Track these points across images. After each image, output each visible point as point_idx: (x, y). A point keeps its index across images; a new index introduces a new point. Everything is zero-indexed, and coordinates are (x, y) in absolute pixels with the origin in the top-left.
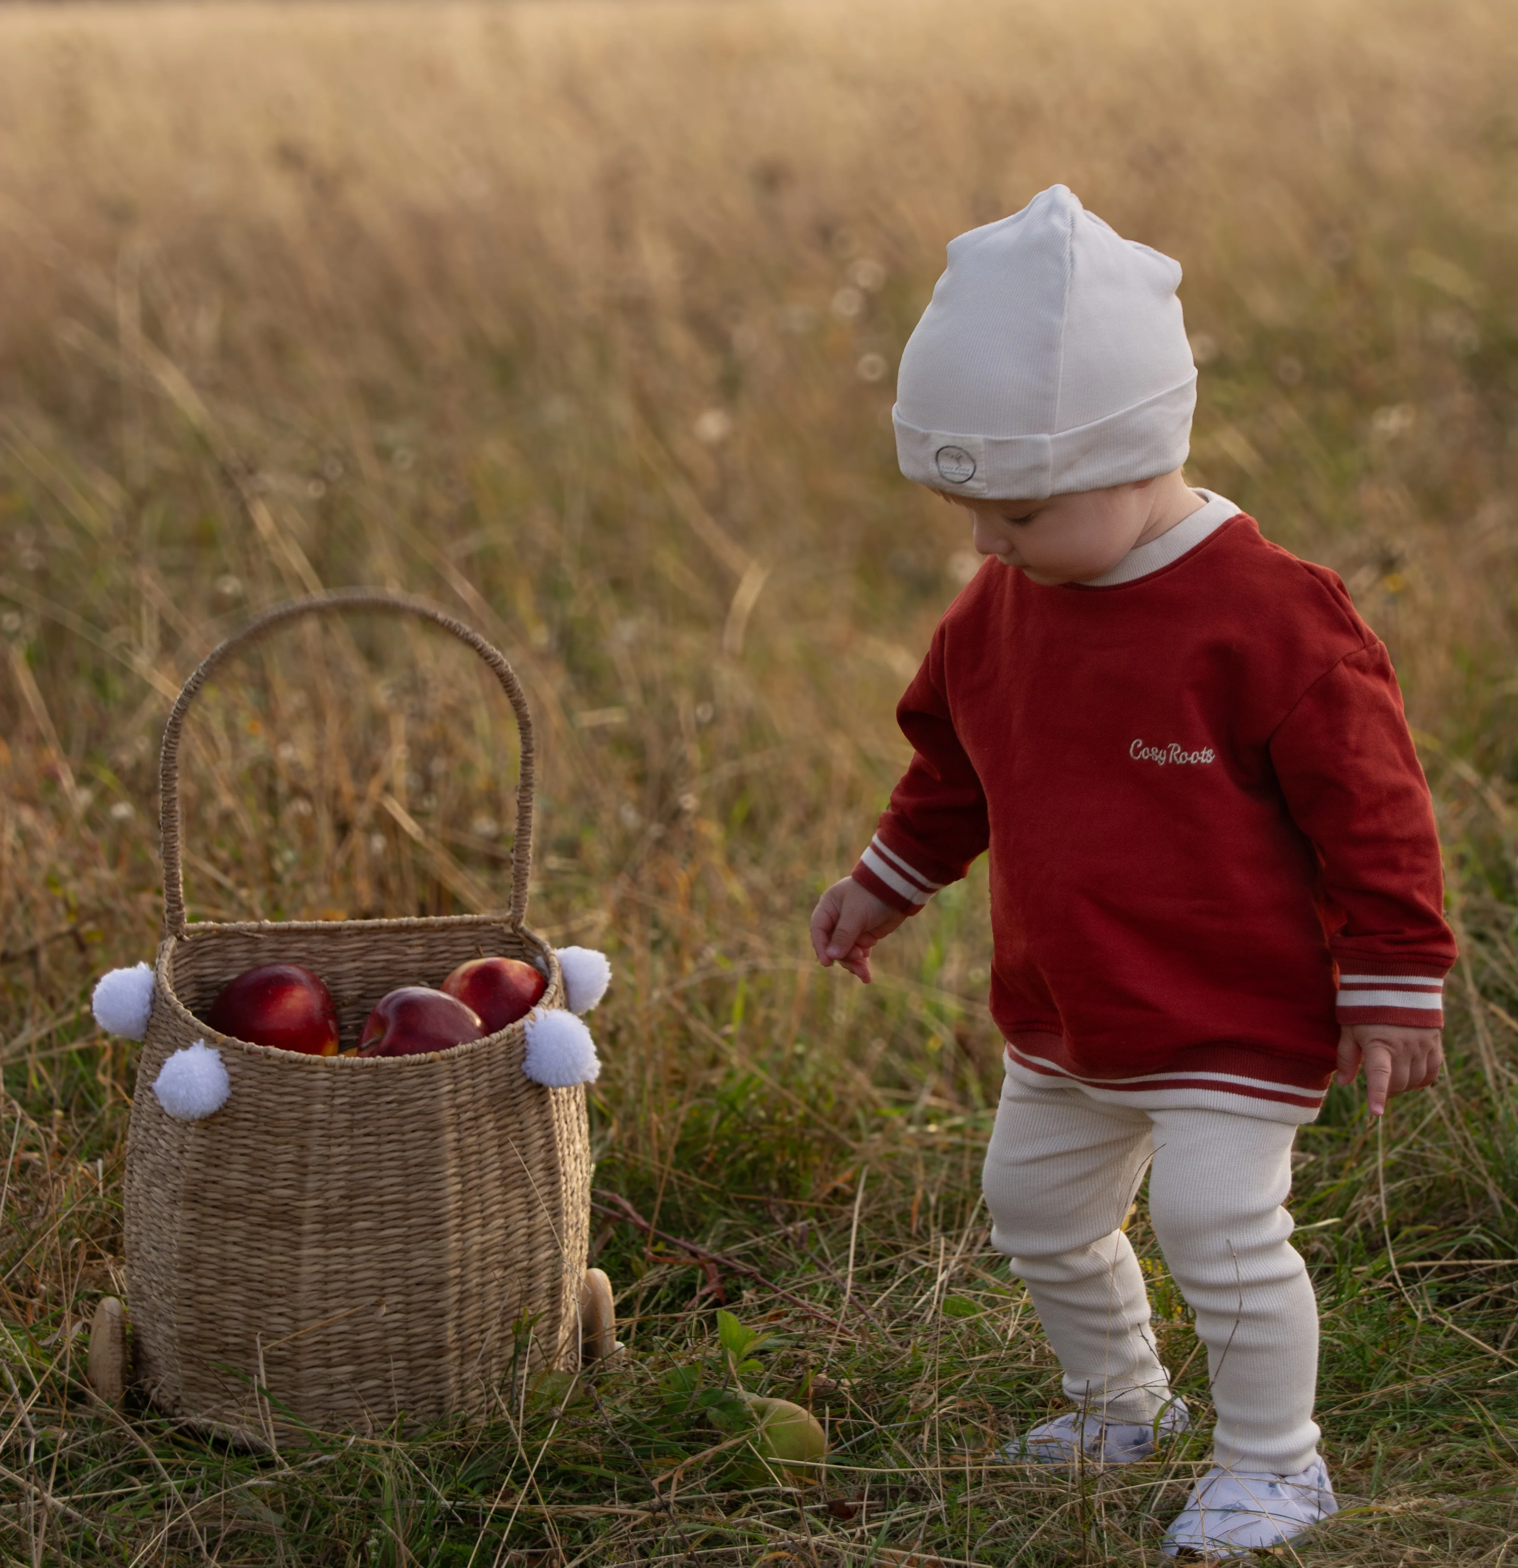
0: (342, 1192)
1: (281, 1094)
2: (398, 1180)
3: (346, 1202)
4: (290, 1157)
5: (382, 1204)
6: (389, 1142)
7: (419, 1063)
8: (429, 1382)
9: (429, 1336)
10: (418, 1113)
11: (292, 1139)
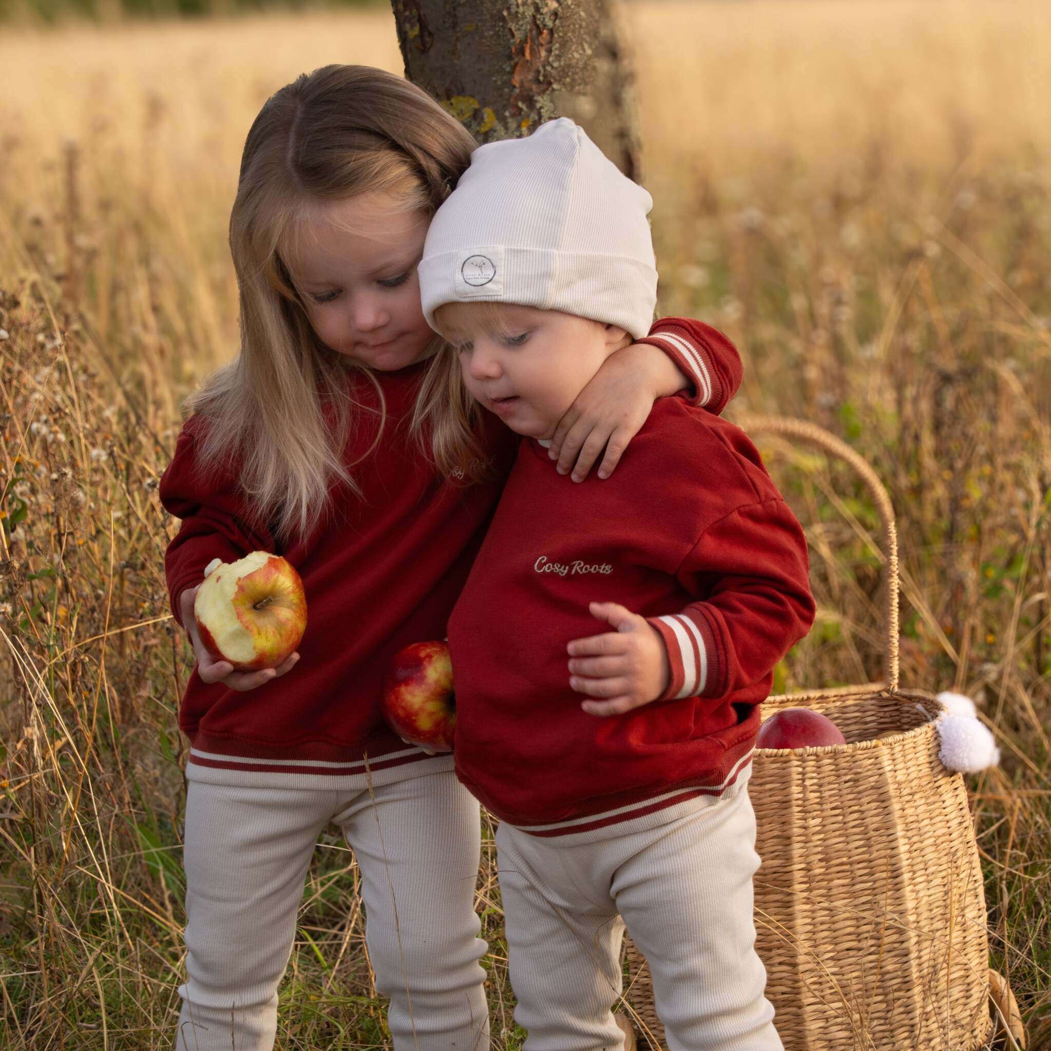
0: (820, 856)
1: (761, 785)
2: (862, 843)
3: (823, 864)
4: (776, 833)
5: (851, 864)
6: (851, 813)
7: (866, 748)
8: (902, 1013)
9: (899, 973)
10: (872, 788)
11: (775, 818)
